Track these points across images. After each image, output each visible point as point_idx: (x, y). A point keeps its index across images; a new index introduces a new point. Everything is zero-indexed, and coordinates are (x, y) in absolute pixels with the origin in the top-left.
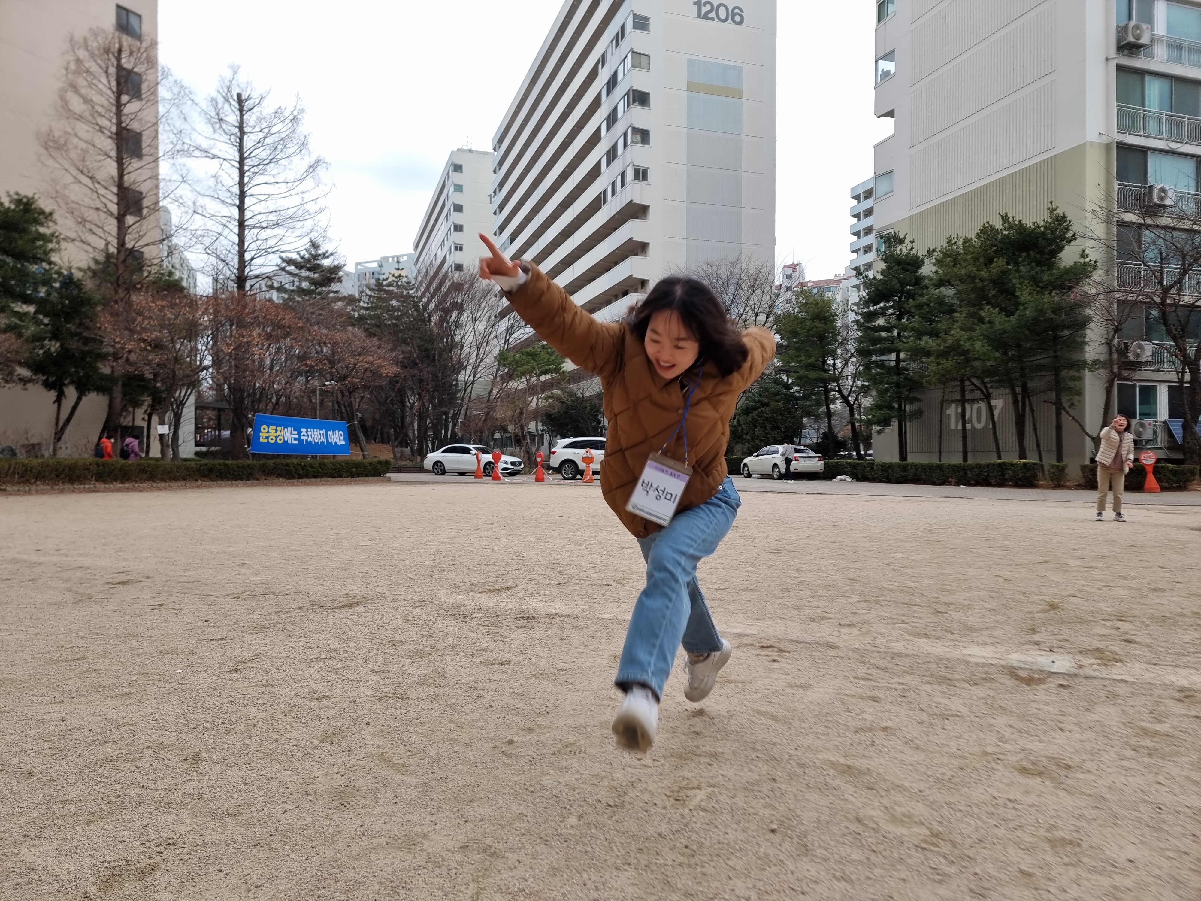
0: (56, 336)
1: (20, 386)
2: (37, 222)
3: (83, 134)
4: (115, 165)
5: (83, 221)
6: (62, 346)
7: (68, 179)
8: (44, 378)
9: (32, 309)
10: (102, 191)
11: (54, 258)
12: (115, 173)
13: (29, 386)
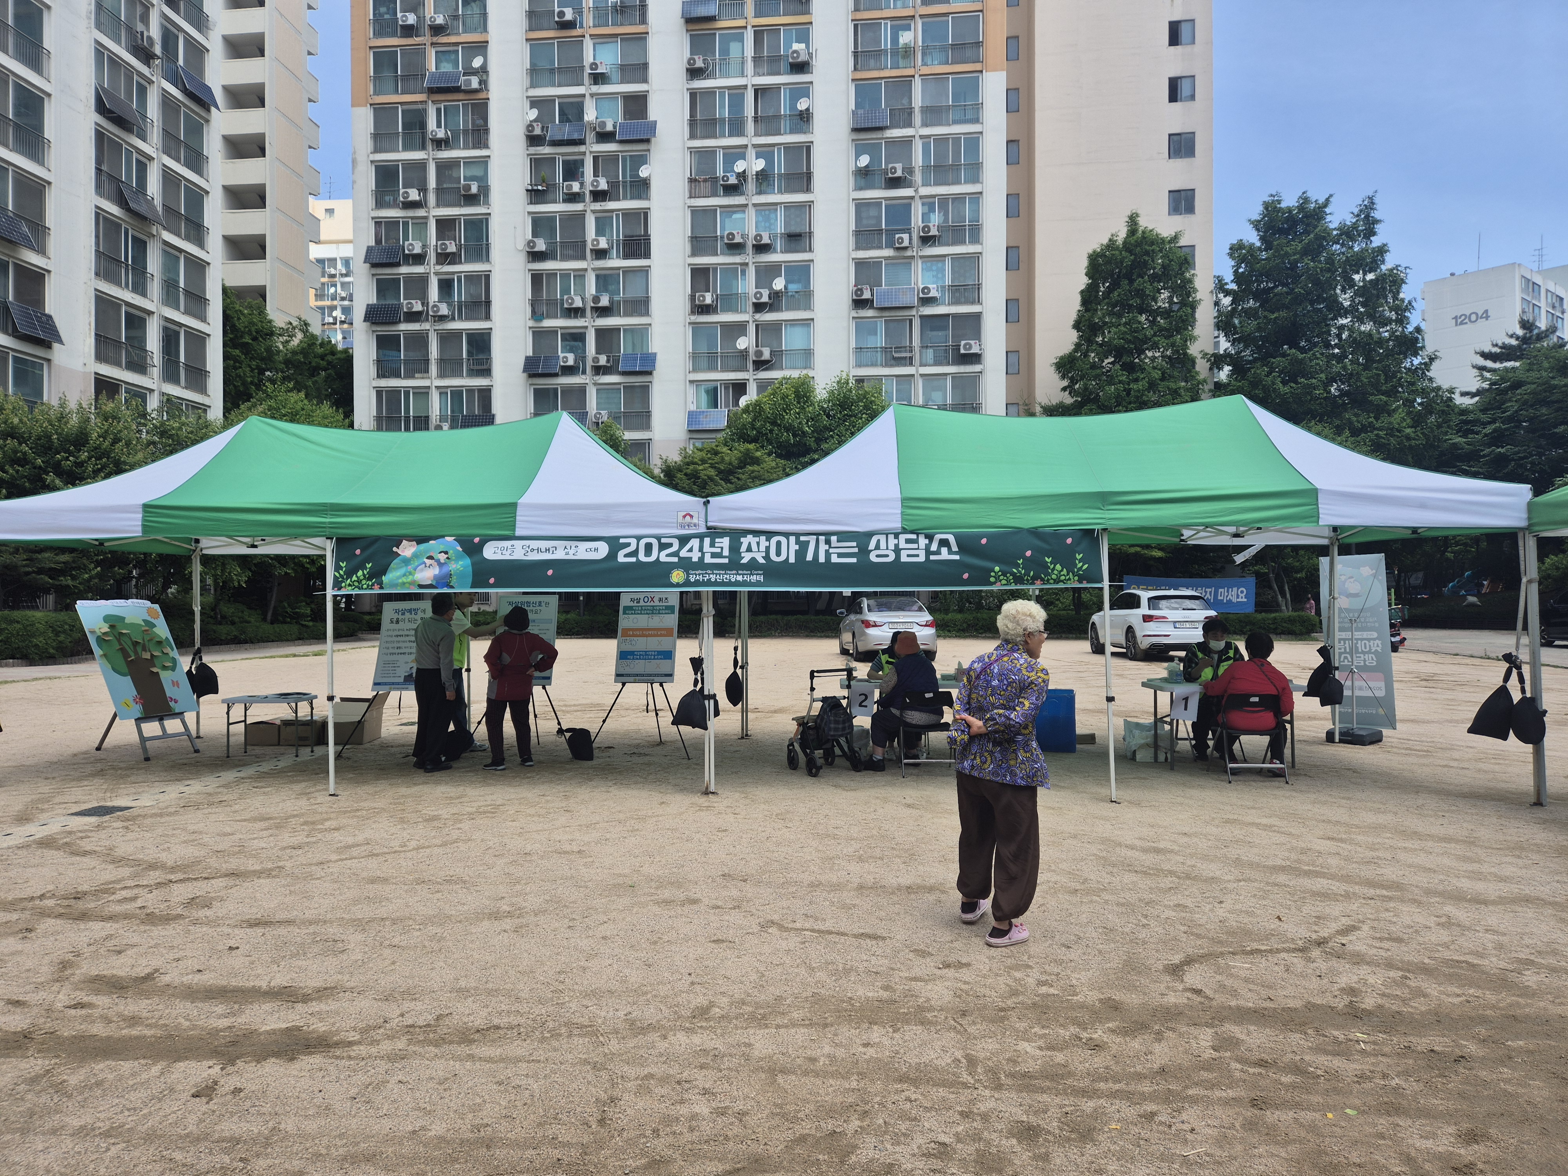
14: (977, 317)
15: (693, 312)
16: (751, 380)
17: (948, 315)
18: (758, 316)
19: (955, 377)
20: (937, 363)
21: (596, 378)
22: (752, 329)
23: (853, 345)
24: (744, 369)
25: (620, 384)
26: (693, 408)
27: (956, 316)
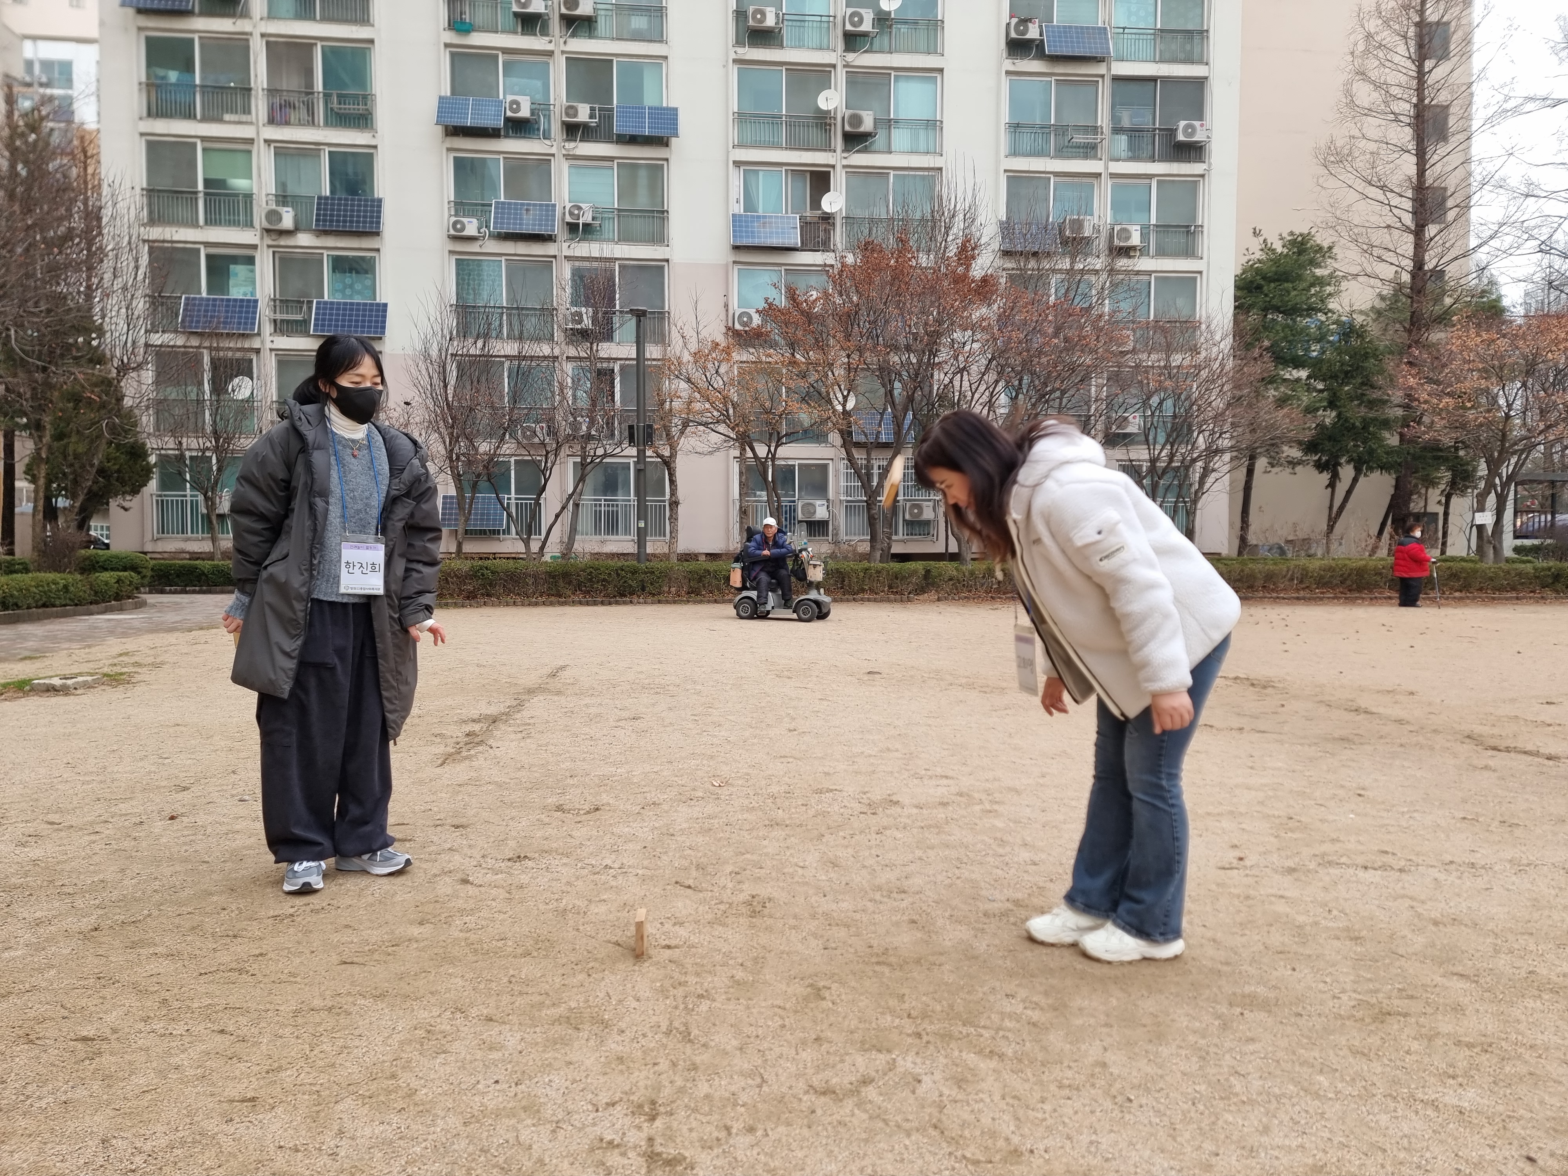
0: (1332, 404)
1: (1289, 470)
2: (1313, 263)
3: (1373, 133)
4: (1414, 159)
5: (1368, 249)
6: (1339, 416)
7: (1353, 196)
8: (1317, 458)
9: (1303, 374)
10: (1395, 201)
11: (1332, 305)
12: (1412, 170)
13: (1299, 469)
14: (1200, 83)
15: (739, 42)
16: (839, 168)
17: (1153, 79)
18: (851, 57)
19: (1165, 182)
20: (1134, 157)
21: (570, 145)
22: (840, 77)
23: (1005, 118)
24: (827, 148)
25: (611, 159)
26: (739, 209)
27: (1167, 80)
